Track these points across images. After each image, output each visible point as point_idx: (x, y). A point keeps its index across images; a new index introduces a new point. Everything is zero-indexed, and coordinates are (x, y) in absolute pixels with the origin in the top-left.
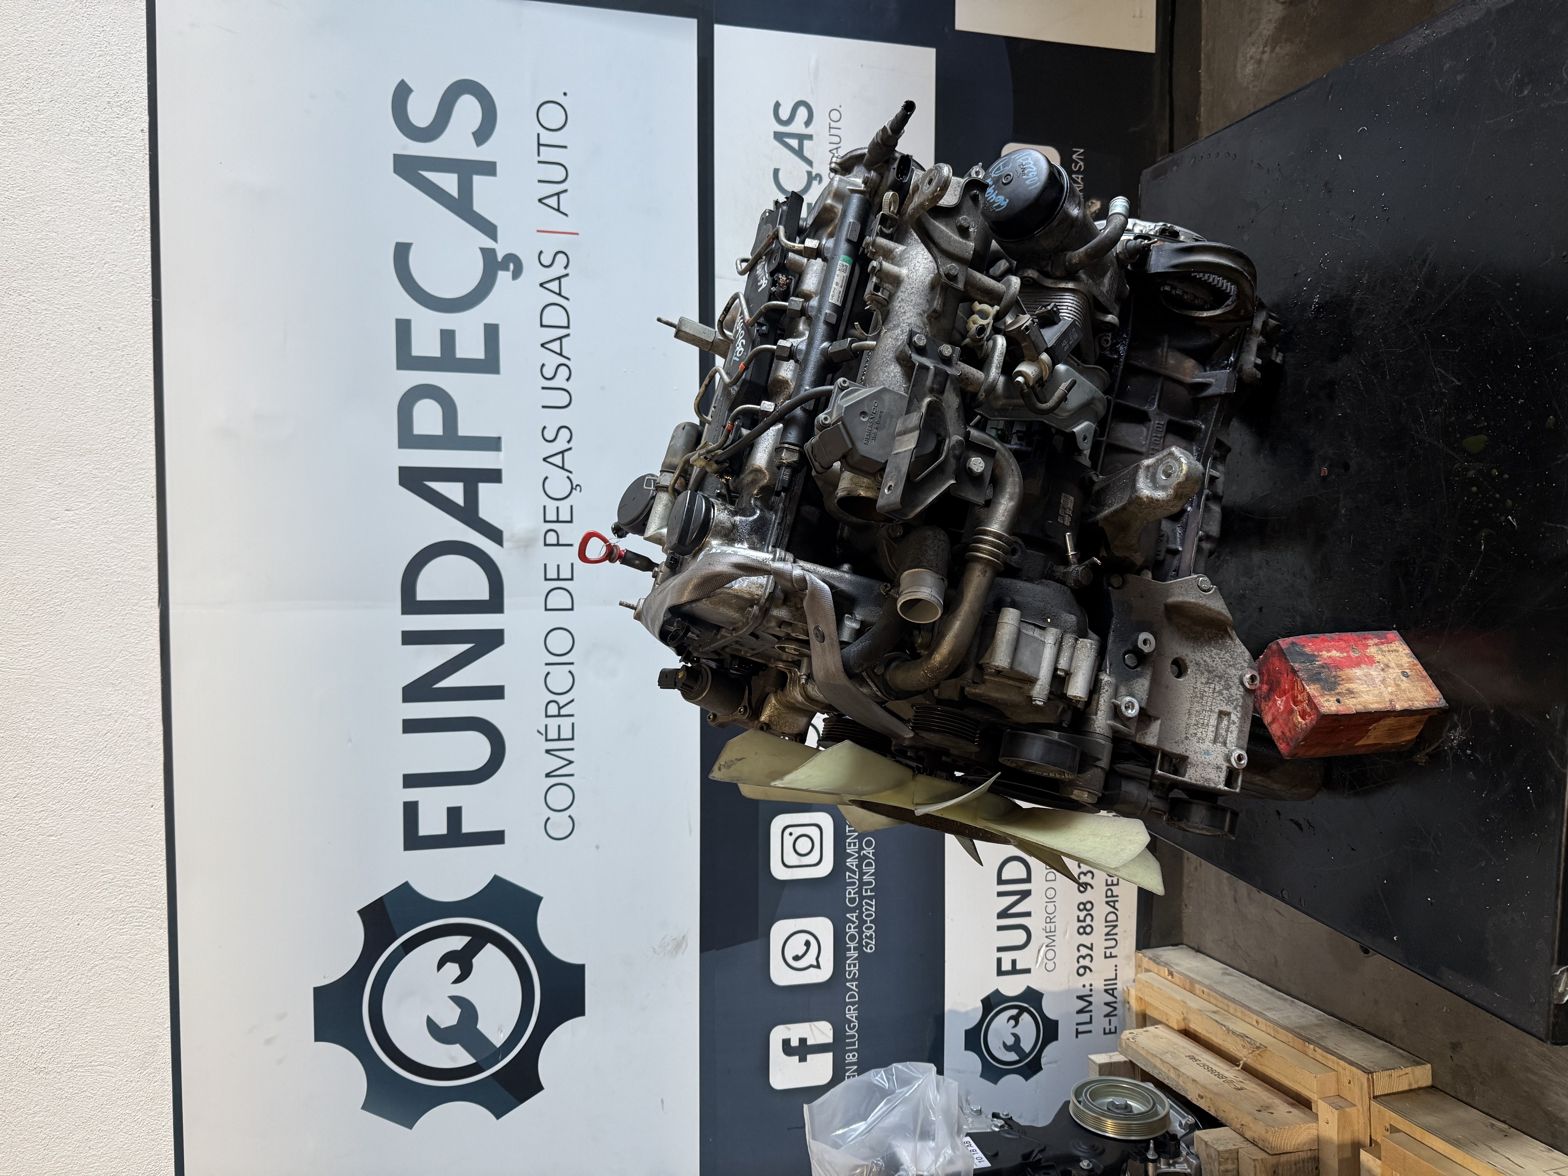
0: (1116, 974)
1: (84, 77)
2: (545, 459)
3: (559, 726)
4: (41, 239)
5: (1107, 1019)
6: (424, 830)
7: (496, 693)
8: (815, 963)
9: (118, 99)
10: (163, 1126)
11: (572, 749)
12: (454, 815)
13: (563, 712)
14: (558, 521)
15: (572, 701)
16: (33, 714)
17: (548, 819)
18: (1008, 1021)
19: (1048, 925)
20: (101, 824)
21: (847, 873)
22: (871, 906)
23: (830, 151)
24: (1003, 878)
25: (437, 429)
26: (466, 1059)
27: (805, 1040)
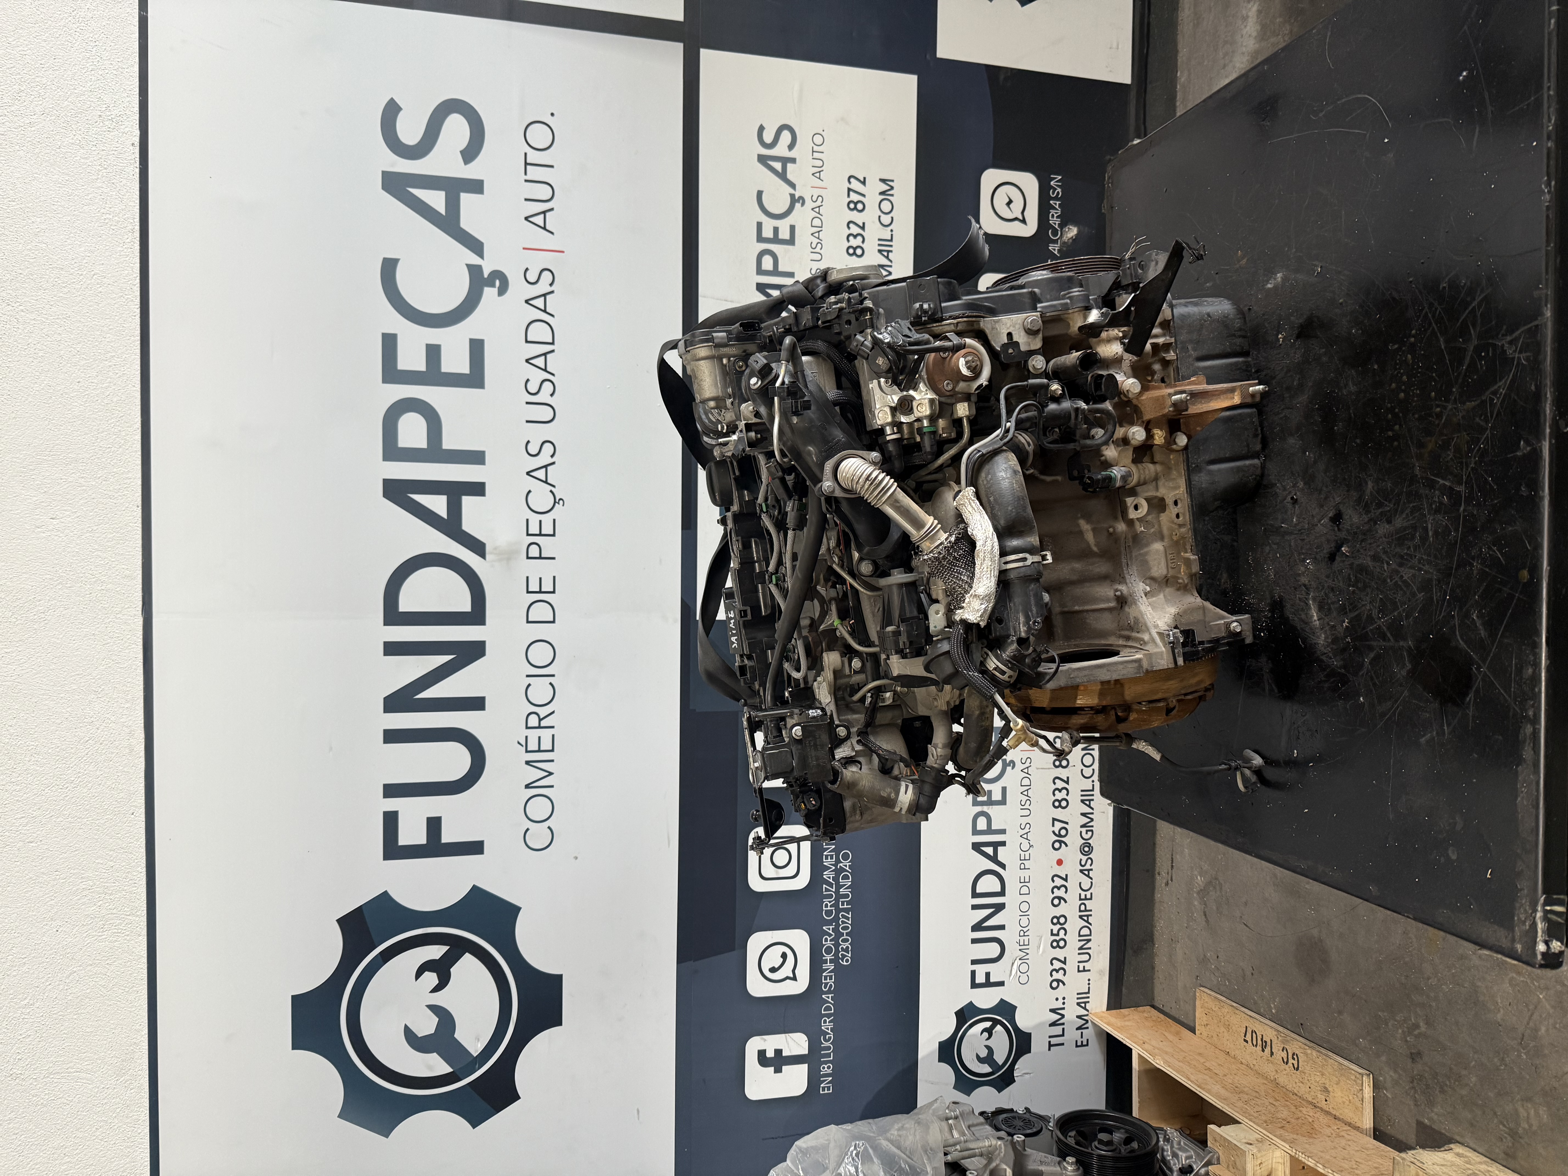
0: (1089, 988)
1: (76, 91)
2: (528, 473)
3: (539, 738)
4: (30, 250)
5: (1080, 1031)
6: (404, 840)
7: (477, 704)
8: (792, 976)
9: (109, 113)
10: (139, 1133)
11: (552, 761)
12: (434, 825)
13: (543, 723)
14: (540, 535)
15: (553, 712)
17: (528, 830)
18: (982, 1033)
19: (1022, 939)
20: (81, 831)
21: (824, 886)
22: (848, 918)
23: (813, 174)
24: (977, 892)
25: (421, 442)
26: (442, 1068)
27: (781, 1051)
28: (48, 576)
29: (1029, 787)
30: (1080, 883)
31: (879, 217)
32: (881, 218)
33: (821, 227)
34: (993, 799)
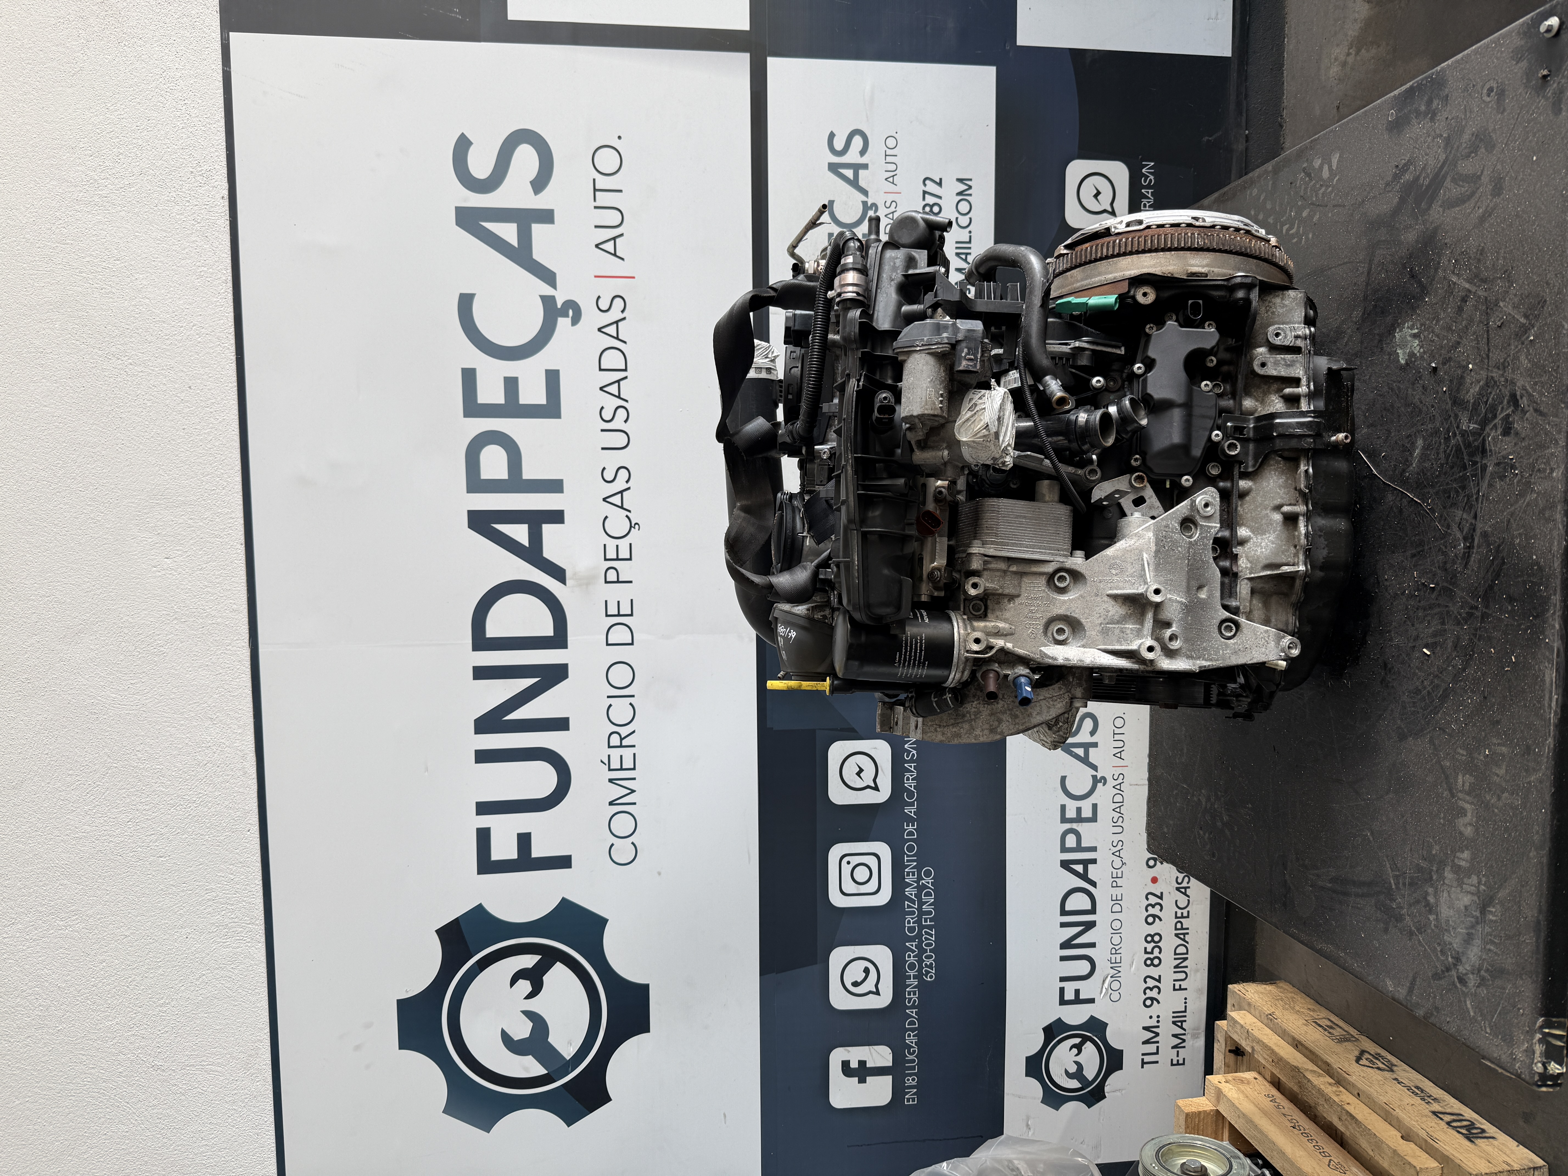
0: (1186, 1007)
1: (169, 150)
3: (621, 756)
4: (135, 306)
5: (1176, 1050)
6: (496, 855)
7: (562, 724)
8: (875, 990)
9: (200, 169)
10: (265, 1122)
11: (634, 779)
12: (524, 840)
13: (625, 743)
14: (617, 559)
15: (634, 732)
17: (612, 845)
18: (1070, 1049)
19: (1113, 957)
20: (204, 847)
21: (906, 902)
23: (886, 179)
24: (1067, 909)
25: (502, 473)
26: (537, 1070)
27: (865, 1062)
28: (164, 612)
29: (1121, 804)
30: (1176, 901)
31: (957, 218)
32: (959, 220)
34: (1083, 816)
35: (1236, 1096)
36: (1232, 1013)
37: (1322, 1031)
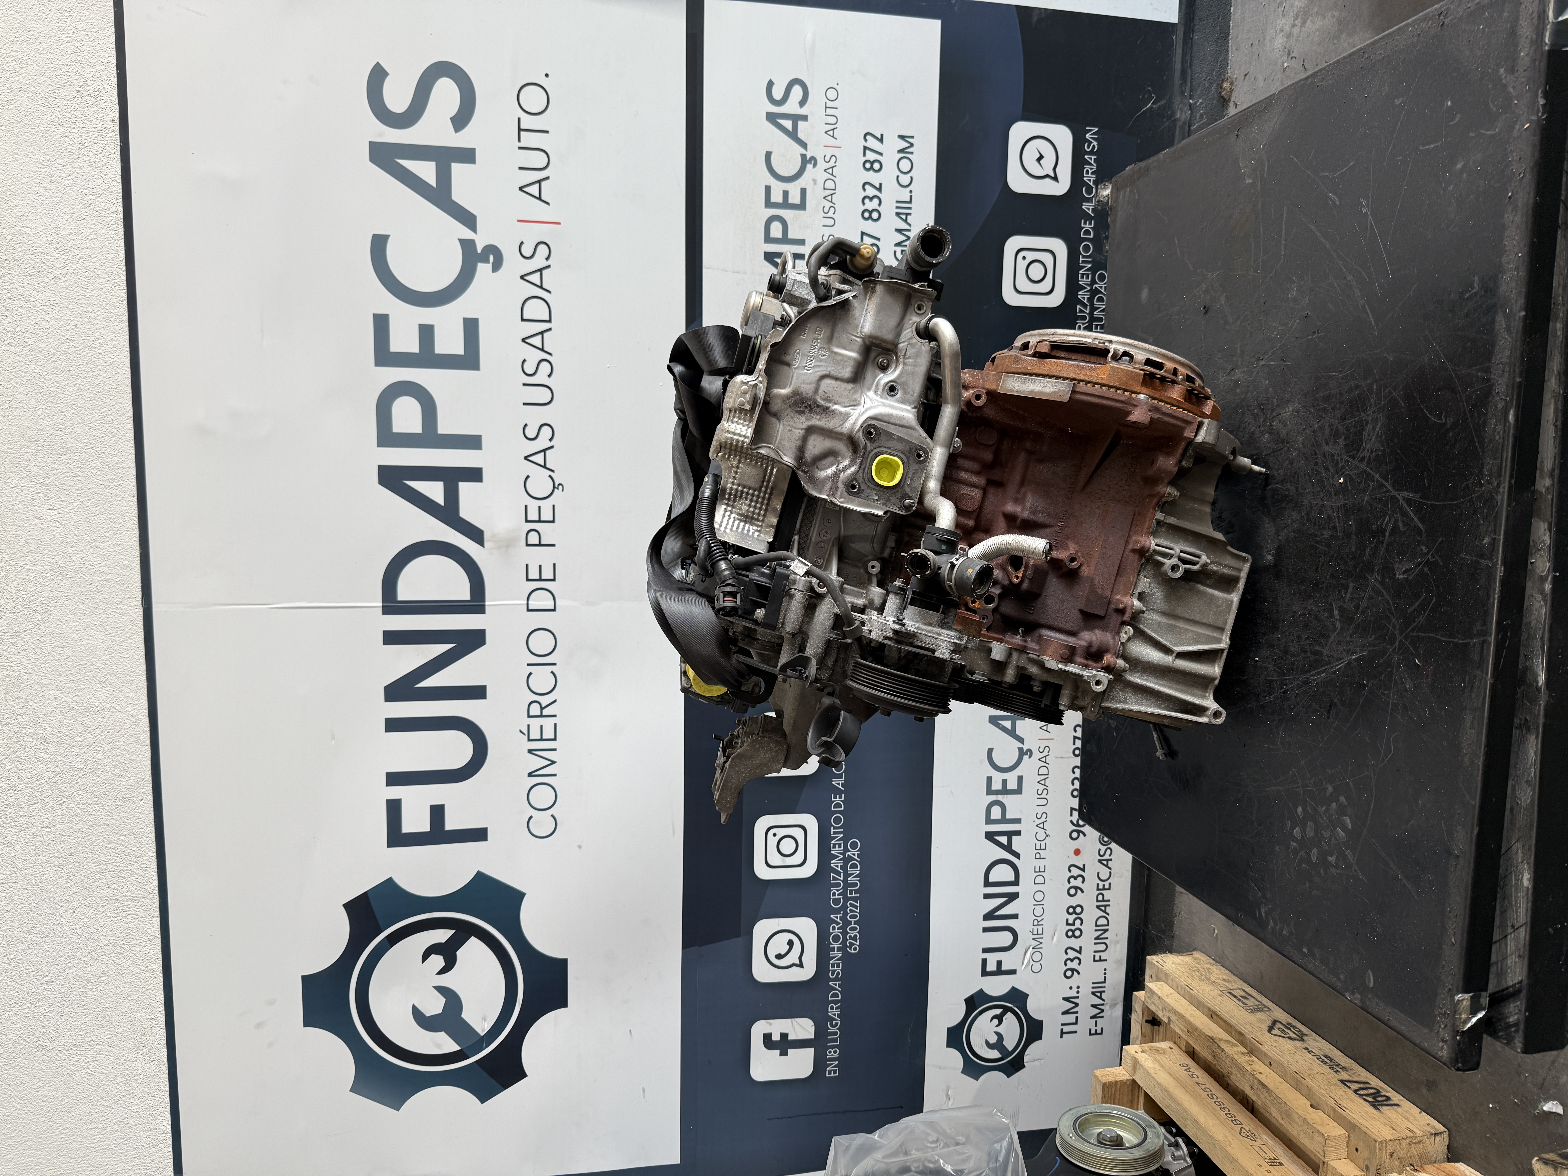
0: (1105, 978)
2: (526, 458)
3: (541, 726)
5: (1094, 1020)
6: (407, 827)
7: (478, 693)
8: (798, 962)
9: (88, 88)
11: (555, 750)
12: (437, 812)
13: (545, 712)
14: (540, 521)
15: (555, 701)
16: (23, 710)
17: (531, 817)
18: (992, 1020)
19: (1035, 928)
20: (93, 817)
21: (832, 874)
22: (856, 907)
23: (826, 132)
24: (990, 881)
25: (416, 427)
26: (451, 1046)
27: (787, 1034)
28: (48, 567)
29: (1046, 776)
30: (1098, 873)
31: (898, 177)
32: (899, 179)
33: (835, 190)
34: (1008, 788)
35: (1152, 1065)
36: (1149, 984)
37: (1237, 1002)
